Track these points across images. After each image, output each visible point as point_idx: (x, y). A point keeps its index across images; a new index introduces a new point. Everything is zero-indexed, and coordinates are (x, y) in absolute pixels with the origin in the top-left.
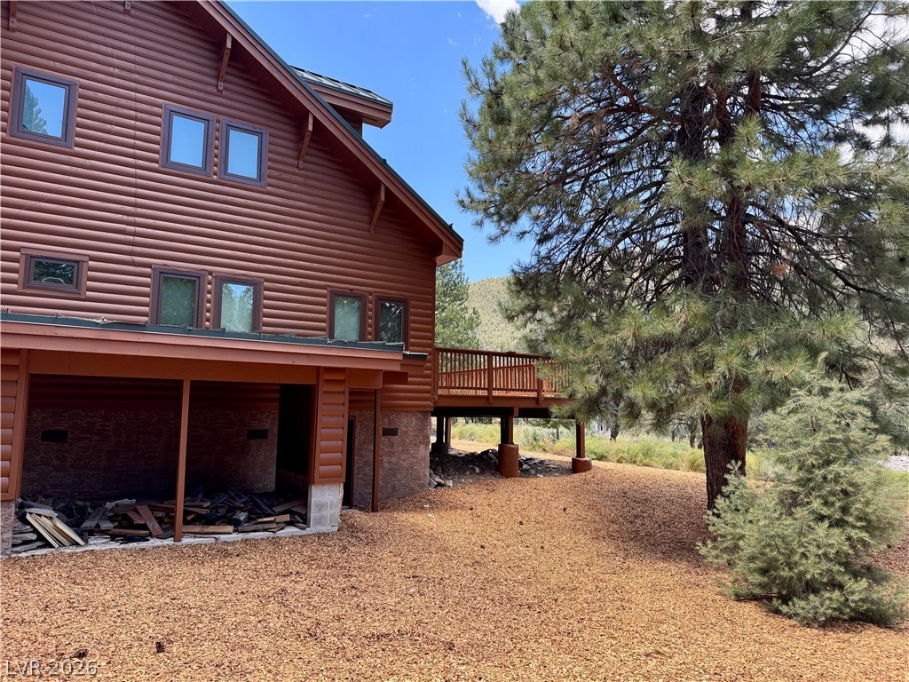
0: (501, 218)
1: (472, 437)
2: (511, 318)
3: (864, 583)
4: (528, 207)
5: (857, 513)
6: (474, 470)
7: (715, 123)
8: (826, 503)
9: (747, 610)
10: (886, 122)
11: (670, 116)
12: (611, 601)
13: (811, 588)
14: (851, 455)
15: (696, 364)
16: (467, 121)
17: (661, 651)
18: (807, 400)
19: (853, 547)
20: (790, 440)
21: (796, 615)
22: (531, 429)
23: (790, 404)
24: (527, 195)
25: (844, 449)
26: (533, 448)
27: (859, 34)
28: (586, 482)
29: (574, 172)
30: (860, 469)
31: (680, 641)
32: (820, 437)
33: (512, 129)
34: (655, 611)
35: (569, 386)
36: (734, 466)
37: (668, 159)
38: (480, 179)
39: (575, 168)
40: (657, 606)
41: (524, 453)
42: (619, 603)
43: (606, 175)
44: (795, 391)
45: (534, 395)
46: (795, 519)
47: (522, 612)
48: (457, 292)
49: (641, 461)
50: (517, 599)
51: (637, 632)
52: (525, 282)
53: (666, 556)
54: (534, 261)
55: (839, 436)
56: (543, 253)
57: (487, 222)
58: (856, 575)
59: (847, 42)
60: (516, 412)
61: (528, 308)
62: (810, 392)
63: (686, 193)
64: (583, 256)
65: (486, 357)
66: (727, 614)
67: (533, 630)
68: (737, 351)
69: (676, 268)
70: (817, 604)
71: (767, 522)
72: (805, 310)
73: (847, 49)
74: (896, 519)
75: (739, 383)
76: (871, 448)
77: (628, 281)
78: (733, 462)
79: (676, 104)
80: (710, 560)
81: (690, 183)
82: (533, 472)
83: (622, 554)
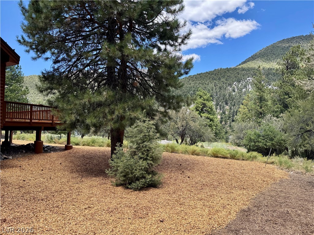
0: (38, 51)
1: (23, 139)
2: (41, 92)
3: (151, 176)
4: (50, 49)
5: (150, 156)
6: (23, 152)
7: (118, 32)
8: (143, 154)
9: (119, 189)
10: (165, 44)
11: (104, 26)
12: (75, 193)
13: (138, 179)
14: (150, 140)
15: (109, 112)
16: (22, 7)
17: (90, 206)
18: (140, 124)
19: (149, 166)
20: (134, 136)
21: (133, 188)
22: (50, 135)
23: (135, 125)
24: (50, 44)
25: (148, 138)
26: (50, 142)
27: (160, 15)
28: (70, 153)
29: (69, 39)
30: (152, 143)
31: (97, 202)
32: (142, 134)
33: (43, 16)
34: (90, 194)
35: (64, 118)
36: (118, 144)
37: (103, 41)
38: (28, 33)
39: (70, 37)
40: (91, 192)
41: (46, 144)
42: (77, 193)
43: (81, 43)
44: (137, 121)
45: (51, 122)
46: (134, 159)
47: (39, 202)
48: (18, 79)
49: (91, 145)
50: (37, 198)
51: (83, 202)
52: (47, 77)
53: (96, 176)
54: (52, 70)
55: (147, 134)
56: (56, 67)
57: (31, 51)
58: (149, 174)
59: (157, 17)
60: (43, 128)
61: (49, 88)
62: (140, 121)
63: (108, 53)
64: (72, 71)
65: (30, 106)
66: (113, 191)
67: (43, 208)
68: (121, 108)
69: (105, 79)
70: (138, 184)
71: (126, 161)
72: (142, 97)
73: (156, 19)
74: (159, 157)
75: (122, 118)
76: (155, 137)
77: (88, 82)
78: (118, 143)
79: (106, 23)
80: (109, 175)
81: (109, 51)
82: (49, 151)
83: (81, 177)
